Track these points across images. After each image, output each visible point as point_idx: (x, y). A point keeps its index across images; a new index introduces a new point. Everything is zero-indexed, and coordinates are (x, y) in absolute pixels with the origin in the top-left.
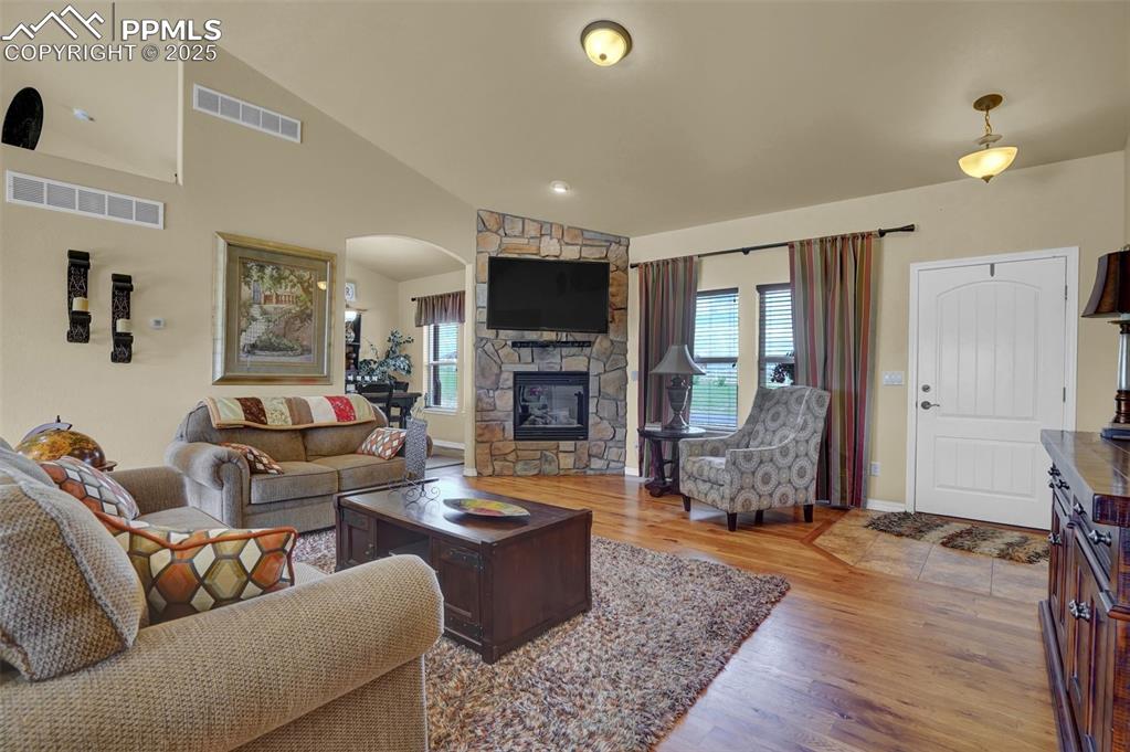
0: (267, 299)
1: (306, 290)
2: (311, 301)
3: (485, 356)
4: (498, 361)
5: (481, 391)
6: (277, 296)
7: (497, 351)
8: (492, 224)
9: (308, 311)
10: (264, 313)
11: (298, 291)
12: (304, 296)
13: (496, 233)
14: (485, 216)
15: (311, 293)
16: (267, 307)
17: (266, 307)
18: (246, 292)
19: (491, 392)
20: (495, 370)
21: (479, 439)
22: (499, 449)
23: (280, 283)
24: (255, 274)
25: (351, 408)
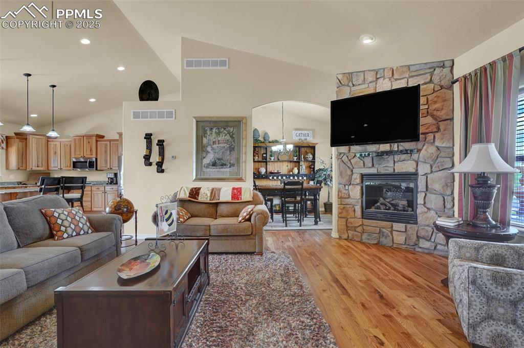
0: (214, 143)
1: (232, 137)
2: (234, 141)
3: (343, 164)
4: (351, 167)
5: (340, 186)
6: (218, 140)
7: (350, 160)
8: (345, 81)
9: (233, 147)
10: (213, 149)
11: (228, 137)
12: (231, 139)
13: (348, 86)
14: (340, 77)
15: (234, 138)
16: (214, 146)
17: (213, 146)
18: (205, 141)
19: (347, 186)
20: (349, 173)
21: (340, 216)
22: (352, 223)
23: (219, 135)
24: (208, 132)
25: (241, 194)
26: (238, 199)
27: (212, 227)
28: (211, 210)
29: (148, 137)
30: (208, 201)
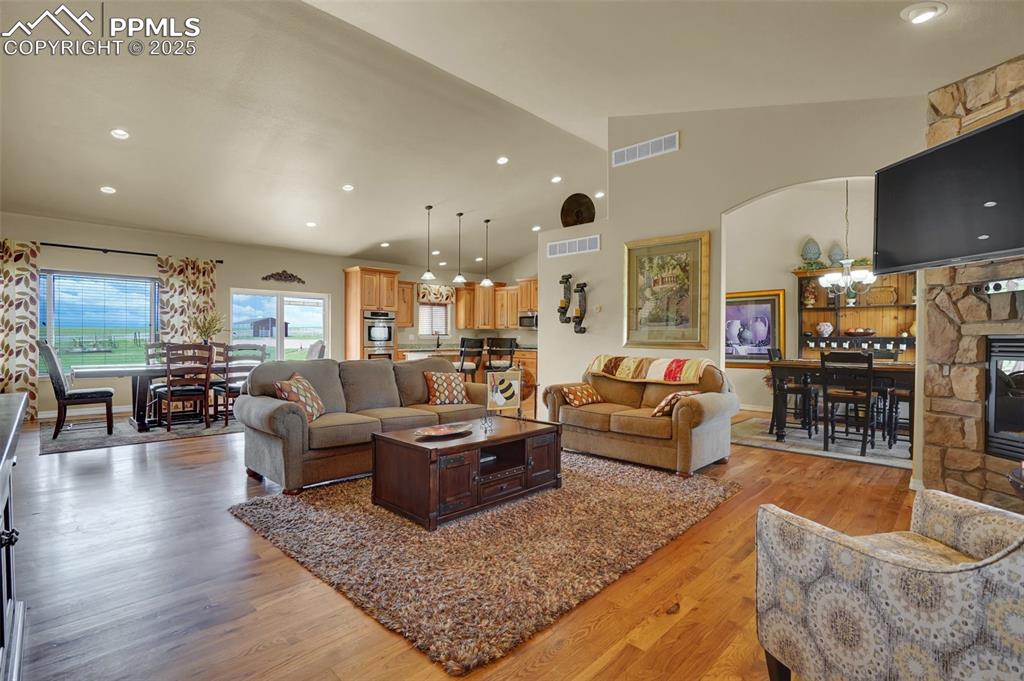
0: (656, 282)
1: (684, 270)
2: (688, 278)
3: (936, 313)
4: (956, 319)
5: (929, 366)
6: (663, 279)
7: (955, 304)
8: (945, 104)
9: (686, 287)
10: (654, 293)
11: (678, 271)
12: (682, 273)
13: (954, 115)
14: (936, 99)
15: (687, 271)
16: (657, 288)
17: (654, 288)
18: (642, 280)
19: (946, 368)
20: (951, 334)
21: (927, 438)
22: (955, 461)
23: (664, 268)
24: (647, 266)
25: (681, 370)
26: (675, 379)
27: (612, 419)
28: (634, 393)
29: (566, 279)
30: (629, 379)
